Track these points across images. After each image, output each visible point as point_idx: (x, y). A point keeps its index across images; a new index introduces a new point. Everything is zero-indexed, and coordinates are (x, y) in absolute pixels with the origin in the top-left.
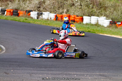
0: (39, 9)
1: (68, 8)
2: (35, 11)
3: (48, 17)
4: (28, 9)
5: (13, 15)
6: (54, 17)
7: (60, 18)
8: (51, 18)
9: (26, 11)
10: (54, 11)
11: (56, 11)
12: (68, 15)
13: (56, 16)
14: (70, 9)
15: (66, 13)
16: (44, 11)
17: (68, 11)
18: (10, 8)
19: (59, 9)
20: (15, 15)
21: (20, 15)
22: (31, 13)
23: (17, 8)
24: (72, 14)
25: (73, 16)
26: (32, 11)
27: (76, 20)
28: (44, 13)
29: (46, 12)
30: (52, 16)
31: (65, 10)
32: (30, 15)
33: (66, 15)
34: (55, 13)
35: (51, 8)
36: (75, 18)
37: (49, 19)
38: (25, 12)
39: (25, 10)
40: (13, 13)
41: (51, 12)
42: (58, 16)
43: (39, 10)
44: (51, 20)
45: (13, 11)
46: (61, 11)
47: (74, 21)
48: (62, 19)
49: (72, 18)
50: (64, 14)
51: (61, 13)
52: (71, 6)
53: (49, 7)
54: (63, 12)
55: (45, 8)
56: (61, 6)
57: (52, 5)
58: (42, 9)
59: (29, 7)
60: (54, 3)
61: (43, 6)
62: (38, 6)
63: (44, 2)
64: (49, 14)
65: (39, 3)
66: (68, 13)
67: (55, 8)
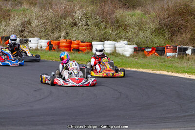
0: (22, 33)
1: (68, 31)
3: (38, 46)
4: (5, 34)
6: (47, 45)
7: (55, 46)
8: (41, 47)
9: (2, 38)
10: (45, 36)
11: (48, 35)
12: (68, 40)
13: (49, 44)
14: (70, 31)
15: (65, 39)
17: (67, 34)
19: (53, 33)
24: (74, 39)
25: (75, 42)
27: (80, 48)
28: (30, 39)
30: (44, 43)
31: (63, 34)
34: (48, 39)
35: (42, 31)
36: (78, 44)
37: (39, 48)
41: (41, 38)
42: (52, 43)
43: (23, 35)
44: (42, 50)
46: (56, 35)
47: (78, 50)
48: (59, 47)
49: (74, 46)
50: (62, 40)
51: (57, 39)
52: (72, 27)
53: (38, 29)
54: (60, 37)
55: (32, 31)
56: (57, 28)
57: (43, 27)
58: (27, 33)
59: (6, 32)
60: (44, 23)
61: (27, 29)
62: (21, 29)
63: (29, 23)
64: (38, 41)
65: (22, 23)
66: (68, 38)
67: (47, 30)
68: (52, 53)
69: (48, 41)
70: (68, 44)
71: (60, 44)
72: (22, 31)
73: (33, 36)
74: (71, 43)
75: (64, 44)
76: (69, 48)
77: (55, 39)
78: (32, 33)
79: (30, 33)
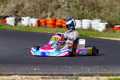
0: (17, 14)
1: (53, 11)
2: (12, 16)
3: (29, 24)
4: (3, 14)
6: (36, 23)
7: (43, 24)
8: (32, 25)
9: (1, 17)
10: (35, 16)
11: (38, 15)
12: (53, 19)
13: (38, 22)
14: (55, 12)
15: (51, 18)
17: (53, 14)
19: (42, 13)
22: (7, 19)
24: (58, 18)
26: (8, 17)
27: (63, 25)
28: (23, 18)
29: (26, 17)
30: (34, 21)
31: (49, 14)
32: (6, 21)
33: (51, 19)
34: (37, 18)
35: (32, 12)
36: (62, 22)
37: (30, 25)
41: (31, 17)
42: (40, 21)
43: (17, 15)
44: (32, 27)
46: (44, 14)
47: (61, 26)
48: (46, 24)
49: (58, 23)
50: (48, 18)
51: (44, 18)
52: (56, 9)
53: (29, 11)
54: (47, 16)
55: (24, 12)
56: (44, 9)
57: (33, 8)
58: (21, 14)
59: (4, 12)
60: (35, 5)
61: (21, 10)
62: (16, 10)
63: (23, 5)
64: (29, 19)
65: (17, 6)
66: (53, 17)
67: (36, 11)
68: (41, 28)
70: (53, 22)
71: (47, 22)
72: (17, 12)
73: (26, 16)
74: (55, 21)
75: (50, 22)
76: (54, 25)
77: (43, 18)
78: (25, 14)
79: (23, 14)
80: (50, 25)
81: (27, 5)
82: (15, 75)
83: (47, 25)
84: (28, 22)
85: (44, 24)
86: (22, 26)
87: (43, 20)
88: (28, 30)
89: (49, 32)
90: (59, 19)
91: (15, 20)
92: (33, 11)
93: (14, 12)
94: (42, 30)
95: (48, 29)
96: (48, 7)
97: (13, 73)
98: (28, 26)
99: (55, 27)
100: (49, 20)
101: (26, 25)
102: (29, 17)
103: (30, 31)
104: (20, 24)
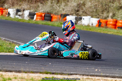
0: (78, 13)
1: (114, 12)
2: (73, 15)
3: (89, 23)
4: (64, 12)
5: (44, 19)
6: (97, 23)
7: (103, 24)
8: (92, 24)
9: (61, 15)
10: (96, 15)
11: (99, 15)
12: (114, 20)
13: (99, 22)
14: (117, 13)
15: (112, 18)
16: (84, 16)
17: (114, 15)
18: (41, 11)
19: (103, 13)
20: (48, 20)
21: (54, 20)
22: (68, 17)
23: (49, 12)
25: (120, 21)
26: (69, 15)
28: (83, 17)
29: (86, 16)
30: (94, 21)
31: (111, 14)
32: (66, 19)
33: (112, 20)
34: (98, 18)
35: (93, 11)
37: (90, 25)
38: (59, 16)
39: (60, 13)
40: (44, 18)
41: (92, 17)
42: (101, 21)
43: (78, 14)
44: (92, 26)
45: (44, 15)
46: (105, 15)
47: (121, 28)
48: (106, 25)
49: (119, 24)
50: (110, 19)
51: (106, 18)
52: (118, 10)
53: (91, 10)
54: (108, 17)
55: (86, 11)
56: (106, 9)
57: (95, 8)
58: (82, 13)
59: (65, 11)
60: (96, 5)
61: (82, 9)
62: (77, 9)
63: (84, 4)
64: (90, 19)
65: (78, 5)
66: (114, 18)
67: (98, 11)
68: (101, 28)
69: (98, 19)
70: (114, 23)
71: (108, 23)
72: (78, 11)
74: (116, 22)
75: (111, 23)
76: (115, 26)
77: (104, 18)
78: (86, 13)
79: (84, 13)
80: (111, 26)
81: (88, 4)
82: (76, 74)
83: (108, 26)
84: (89, 22)
85: (105, 24)
86: (82, 25)
87: (104, 20)
88: (88, 30)
89: (109, 33)
90: (120, 20)
91: (76, 19)
92: (95, 10)
93: (75, 11)
94: (102, 30)
95: (109, 29)
96: (109, 7)
97: (74, 73)
98: (88, 26)
99: (115, 28)
100: (111, 21)
101: (86, 24)
102: (90, 17)
103: (90, 31)
104: (80, 23)
